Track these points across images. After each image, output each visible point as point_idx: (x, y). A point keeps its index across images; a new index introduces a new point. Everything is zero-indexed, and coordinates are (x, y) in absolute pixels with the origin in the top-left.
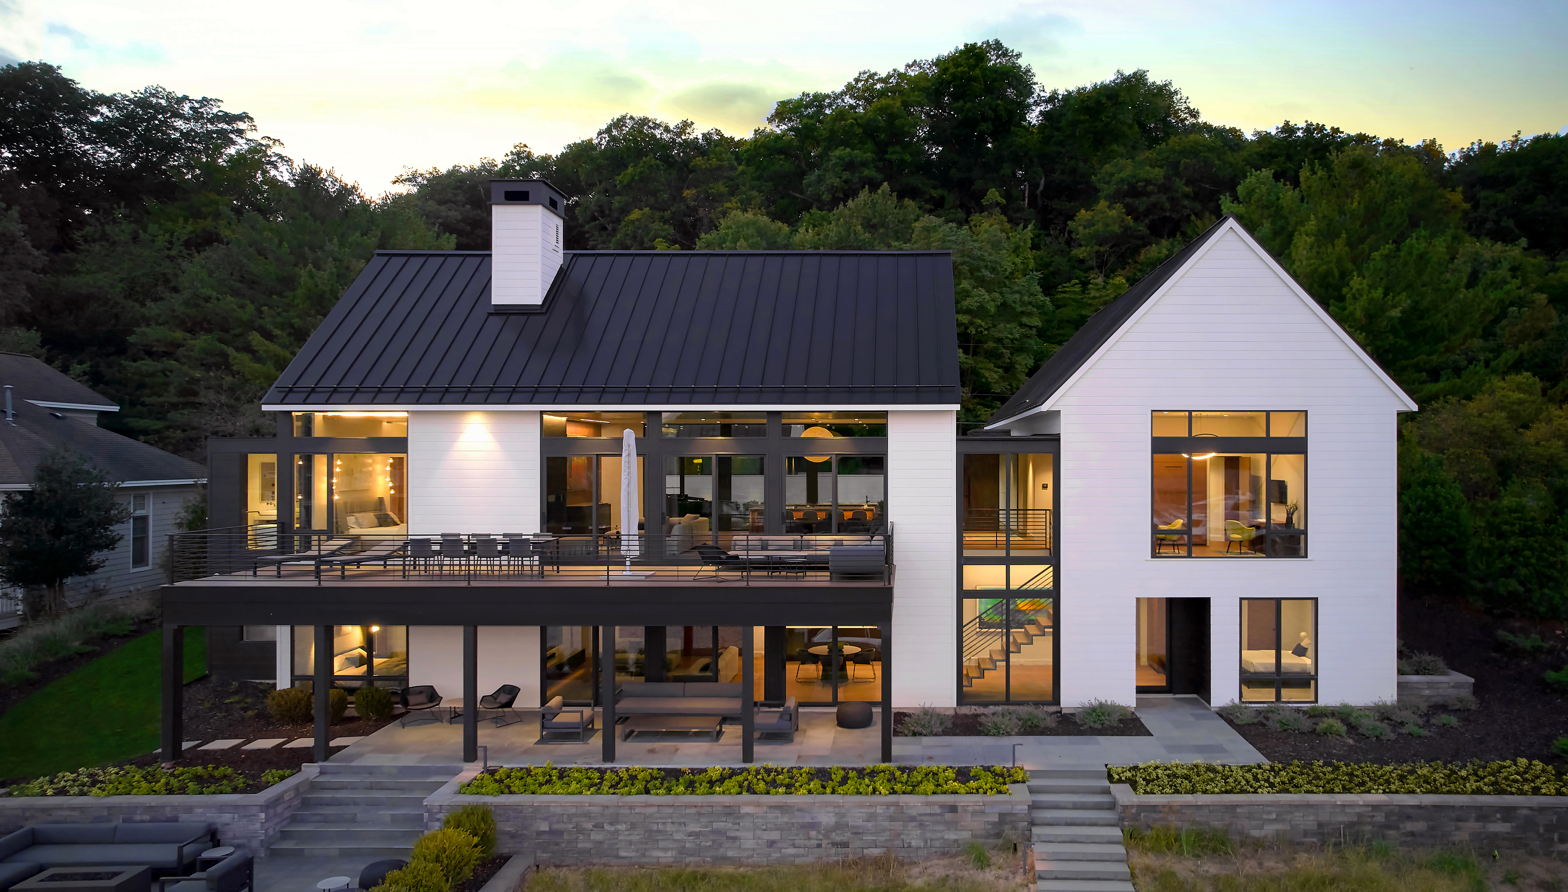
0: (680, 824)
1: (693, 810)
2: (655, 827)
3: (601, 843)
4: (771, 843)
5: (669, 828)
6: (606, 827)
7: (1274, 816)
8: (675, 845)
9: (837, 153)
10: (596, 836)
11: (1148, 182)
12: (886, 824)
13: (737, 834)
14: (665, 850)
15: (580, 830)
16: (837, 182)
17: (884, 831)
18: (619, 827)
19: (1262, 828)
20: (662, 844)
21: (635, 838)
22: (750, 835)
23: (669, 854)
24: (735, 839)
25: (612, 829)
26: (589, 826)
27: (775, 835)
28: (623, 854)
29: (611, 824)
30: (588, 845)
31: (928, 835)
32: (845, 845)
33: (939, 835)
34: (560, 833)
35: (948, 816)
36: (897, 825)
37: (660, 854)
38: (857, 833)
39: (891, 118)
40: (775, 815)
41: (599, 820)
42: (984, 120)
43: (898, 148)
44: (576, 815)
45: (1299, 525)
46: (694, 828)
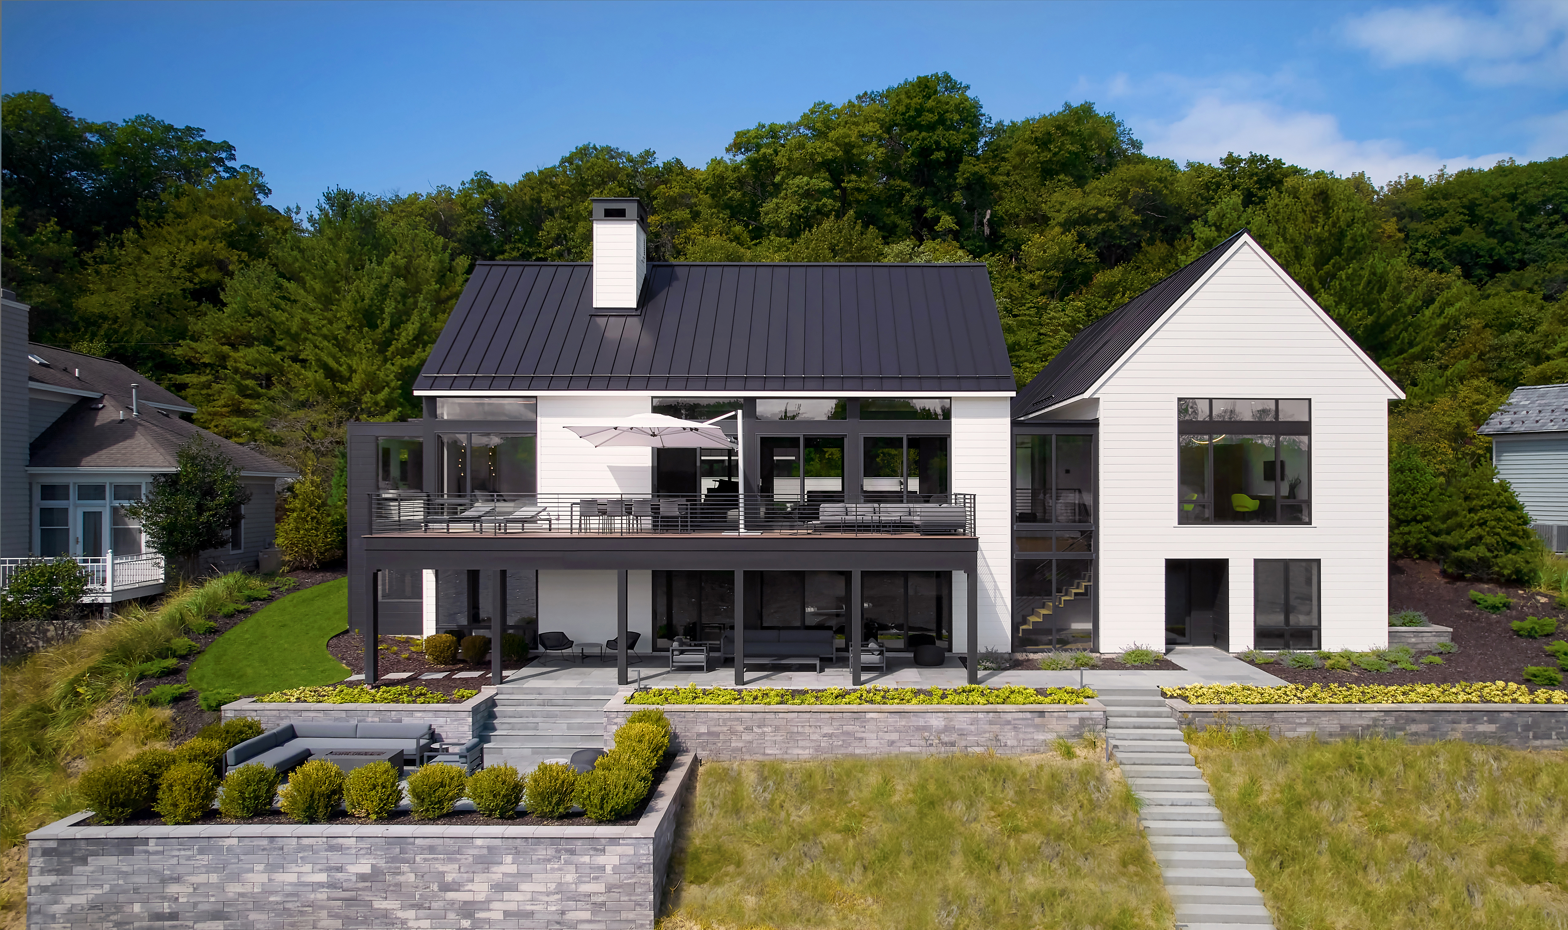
0: (816, 727)
1: (828, 715)
2: (795, 730)
3: (751, 742)
4: (892, 743)
5: (807, 730)
6: (755, 729)
7: (1305, 720)
8: (813, 744)
9: (797, 181)
10: (746, 737)
11: (1100, 210)
12: (987, 727)
13: (864, 735)
14: (804, 748)
15: (733, 732)
16: (795, 208)
17: (985, 732)
18: (765, 729)
19: (1294, 730)
20: (801, 743)
21: (779, 738)
22: (874, 736)
23: (807, 752)
24: (861, 739)
25: (760, 731)
26: (741, 728)
27: (894, 736)
28: (768, 751)
29: (759, 727)
30: (740, 745)
31: (1021, 736)
32: (953, 744)
33: (1029, 736)
34: (717, 735)
35: (1038, 720)
36: (996, 728)
37: (800, 752)
38: (962, 734)
39: (848, 148)
40: (892, 719)
41: (750, 724)
42: (939, 149)
43: (853, 177)
44: (730, 719)
45: (1302, 495)
46: (827, 730)
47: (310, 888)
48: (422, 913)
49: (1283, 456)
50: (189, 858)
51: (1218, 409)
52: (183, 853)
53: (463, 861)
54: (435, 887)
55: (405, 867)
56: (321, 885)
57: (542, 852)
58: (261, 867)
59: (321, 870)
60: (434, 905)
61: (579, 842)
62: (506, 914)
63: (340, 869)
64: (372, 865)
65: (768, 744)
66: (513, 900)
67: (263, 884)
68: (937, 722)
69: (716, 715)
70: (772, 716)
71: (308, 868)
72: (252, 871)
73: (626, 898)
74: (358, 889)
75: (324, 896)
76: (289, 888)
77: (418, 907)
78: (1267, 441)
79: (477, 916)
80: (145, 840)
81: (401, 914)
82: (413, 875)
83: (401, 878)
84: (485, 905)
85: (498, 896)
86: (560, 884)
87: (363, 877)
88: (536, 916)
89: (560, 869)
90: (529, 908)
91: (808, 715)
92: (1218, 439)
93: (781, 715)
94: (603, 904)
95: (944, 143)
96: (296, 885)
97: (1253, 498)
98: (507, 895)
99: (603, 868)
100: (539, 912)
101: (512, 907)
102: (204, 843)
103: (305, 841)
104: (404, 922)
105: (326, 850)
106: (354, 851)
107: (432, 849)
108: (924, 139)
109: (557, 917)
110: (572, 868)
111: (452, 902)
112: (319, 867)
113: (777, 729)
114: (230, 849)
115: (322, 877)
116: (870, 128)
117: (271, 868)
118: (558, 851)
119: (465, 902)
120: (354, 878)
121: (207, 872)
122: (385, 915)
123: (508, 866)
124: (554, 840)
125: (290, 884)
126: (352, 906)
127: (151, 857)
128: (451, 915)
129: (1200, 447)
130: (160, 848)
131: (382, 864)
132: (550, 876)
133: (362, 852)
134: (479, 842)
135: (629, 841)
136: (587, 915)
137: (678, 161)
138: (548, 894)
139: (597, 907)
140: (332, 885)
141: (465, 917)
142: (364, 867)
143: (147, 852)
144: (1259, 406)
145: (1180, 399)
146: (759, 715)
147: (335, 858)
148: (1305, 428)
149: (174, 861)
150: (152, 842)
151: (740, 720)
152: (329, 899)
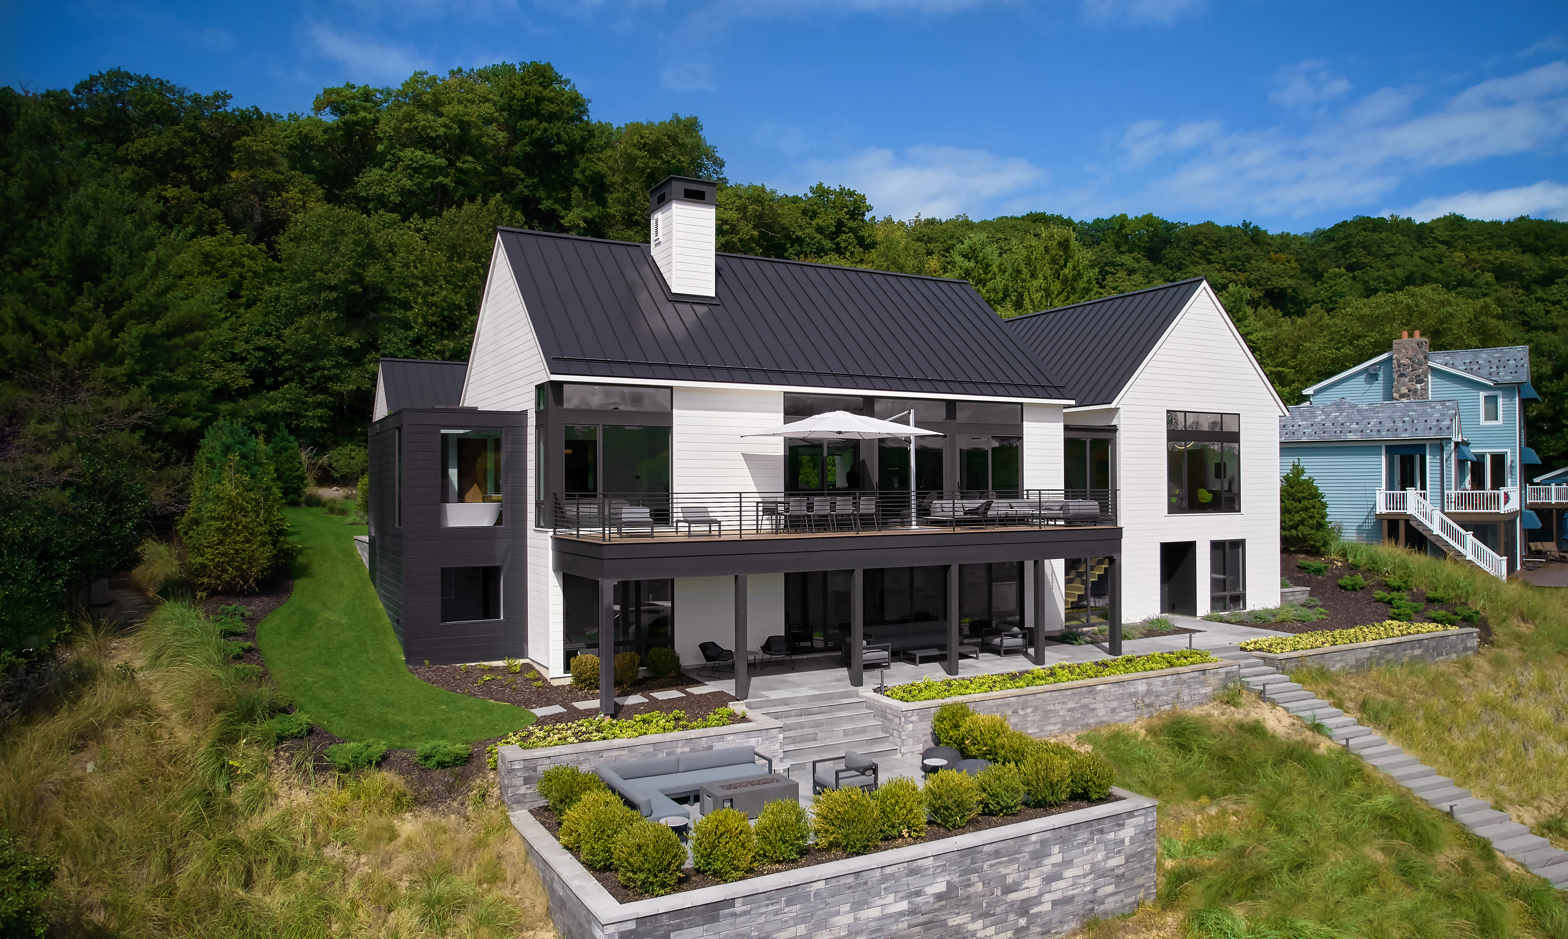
1: (1070, 692)
2: (1048, 708)
3: (1017, 724)
4: (1113, 710)
6: (1020, 712)
14: (1055, 724)
16: (407, 183)
21: (1037, 718)
22: (1101, 706)
24: (1094, 710)
25: (1023, 712)
27: (1115, 704)
29: (1023, 709)
31: (1192, 691)
32: (1152, 705)
33: (1197, 691)
36: (1177, 687)
37: (1052, 728)
38: (1157, 695)
39: (464, 126)
40: (1115, 690)
41: (1016, 707)
42: (559, 141)
43: (470, 158)
44: (1001, 705)
45: (1235, 491)
46: (1071, 705)
47: (893, 920)
48: (988, 920)
49: (1225, 460)
50: (777, 913)
51: (1190, 419)
52: (770, 908)
53: (1022, 860)
54: (998, 892)
55: (974, 878)
56: (902, 914)
57: (1083, 836)
58: (846, 908)
59: (902, 898)
60: (998, 910)
61: (1107, 821)
62: (1054, 903)
63: (918, 893)
64: (948, 882)
65: (1029, 724)
66: (1059, 889)
67: (849, 925)
68: (1142, 687)
69: (990, 703)
70: (1031, 698)
71: (891, 898)
72: (838, 913)
73: (1138, 866)
74: (935, 910)
75: (905, 925)
76: (873, 924)
77: (985, 915)
78: (1216, 447)
79: (1031, 912)
80: (729, 902)
81: (971, 927)
82: (981, 884)
83: (971, 890)
84: (1036, 900)
85: (1047, 888)
86: (1093, 864)
87: (939, 897)
88: (1076, 899)
89: (1093, 850)
90: (1070, 893)
91: (1056, 694)
92: (1190, 445)
93: (1039, 696)
94: (1123, 875)
95: (565, 136)
96: (880, 919)
97: (1209, 492)
98: (1055, 885)
99: (1122, 842)
100: (1078, 895)
101: (1058, 895)
102: (791, 893)
103: (888, 870)
104: (974, 934)
105: (907, 876)
106: (931, 871)
107: (997, 854)
108: (545, 130)
109: (1090, 897)
110: (1102, 846)
111: (1012, 904)
112: (900, 895)
113: (1036, 709)
114: (817, 894)
115: (903, 905)
116: (487, 109)
117: (858, 906)
118: (1092, 833)
119: (1023, 901)
120: (931, 900)
121: (795, 925)
122: (958, 930)
123: (1056, 856)
124: (1089, 823)
125: (875, 919)
126: (929, 929)
127: (739, 920)
128: (1012, 917)
129: (1180, 451)
130: (748, 907)
131: (955, 878)
132: (1086, 858)
133: (939, 870)
134: (1034, 838)
135: (1141, 812)
136: (1111, 889)
137: (257, 109)
138: (1084, 876)
139: (1119, 878)
140: (912, 912)
141: (1022, 916)
142: (940, 886)
143: (734, 915)
144: (1212, 419)
145: (1168, 411)
146: (1023, 698)
147: (915, 882)
148: (1235, 437)
149: (762, 919)
150: (738, 903)
151: (1008, 705)
152: (910, 926)
